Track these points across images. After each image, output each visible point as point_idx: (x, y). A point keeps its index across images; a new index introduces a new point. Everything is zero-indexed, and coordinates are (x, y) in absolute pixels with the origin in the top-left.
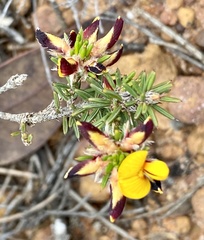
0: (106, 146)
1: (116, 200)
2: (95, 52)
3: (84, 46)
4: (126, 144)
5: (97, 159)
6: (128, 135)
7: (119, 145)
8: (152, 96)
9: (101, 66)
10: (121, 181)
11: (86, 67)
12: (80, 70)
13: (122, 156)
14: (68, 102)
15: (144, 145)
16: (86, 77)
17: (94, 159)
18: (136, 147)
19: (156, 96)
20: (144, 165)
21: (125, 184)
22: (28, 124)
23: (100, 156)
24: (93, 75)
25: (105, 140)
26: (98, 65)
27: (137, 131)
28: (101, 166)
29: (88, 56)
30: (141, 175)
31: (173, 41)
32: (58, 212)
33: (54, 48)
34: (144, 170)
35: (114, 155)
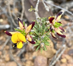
0: (28, 30)
1: (11, 33)
2: (56, 29)
3: (58, 25)
4: (28, 36)
5: (24, 28)
6: (31, 37)
7: (28, 34)
8: (42, 45)
9: (52, 30)
10: (17, 34)
11: (51, 26)
12: (50, 24)
13: (24, 35)
14: (41, 22)
15: (28, 41)
16: (48, 26)
17: (24, 27)
18: (27, 39)
19: (43, 46)
20: (21, 41)
21: (16, 35)
22: (35, 11)
23: (25, 28)
24: (49, 28)
25: (29, 29)
26: (52, 29)
27: (32, 39)
28: (22, 29)
29: (55, 27)
30: (19, 40)
31: (57, 57)
32: (12, 26)
33: (57, 17)
34: (20, 41)
35: (25, 32)
